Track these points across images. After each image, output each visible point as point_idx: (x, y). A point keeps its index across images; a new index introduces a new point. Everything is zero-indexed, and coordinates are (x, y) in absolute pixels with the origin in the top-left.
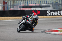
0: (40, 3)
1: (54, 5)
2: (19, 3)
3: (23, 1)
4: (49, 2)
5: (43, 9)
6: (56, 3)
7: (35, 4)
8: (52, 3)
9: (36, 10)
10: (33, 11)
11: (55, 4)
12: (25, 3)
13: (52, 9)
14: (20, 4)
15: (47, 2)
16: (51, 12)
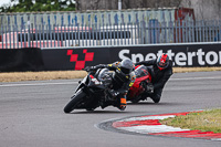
0: (92, 21)
1: (145, 29)
2: (19, 23)
3: (32, 16)
4: (126, 20)
5: (105, 43)
6: (150, 24)
7: (77, 25)
8: (137, 23)
9: (81, 46)
10: (70, 52)
11: (147, 26)
12: (39, 23)
13: (138, 45)
14: (23, 27)
15: (119, 18)
16: (133, 55)
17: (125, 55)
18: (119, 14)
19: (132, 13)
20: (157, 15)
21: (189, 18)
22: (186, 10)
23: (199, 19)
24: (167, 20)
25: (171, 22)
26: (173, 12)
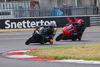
1: (17, 11)
4: (8, 7)
6: (19, 9)
8: (13, 8)
11: (18, 9)
15: (5, 6)
16: (11, 23)
17: (8, 23)
18: (5, 4)
19: (11, 4)
20: (22, 4)
21: (36, 6)
22: (36, 2)
23: (41, 6)
24: (27, 7)
25: (28, 8)
26: (29, 3)
